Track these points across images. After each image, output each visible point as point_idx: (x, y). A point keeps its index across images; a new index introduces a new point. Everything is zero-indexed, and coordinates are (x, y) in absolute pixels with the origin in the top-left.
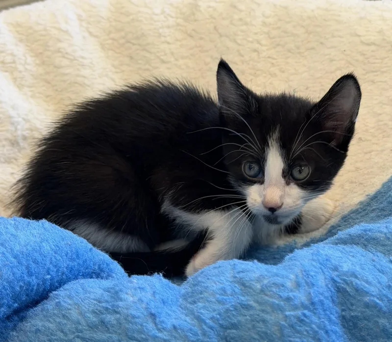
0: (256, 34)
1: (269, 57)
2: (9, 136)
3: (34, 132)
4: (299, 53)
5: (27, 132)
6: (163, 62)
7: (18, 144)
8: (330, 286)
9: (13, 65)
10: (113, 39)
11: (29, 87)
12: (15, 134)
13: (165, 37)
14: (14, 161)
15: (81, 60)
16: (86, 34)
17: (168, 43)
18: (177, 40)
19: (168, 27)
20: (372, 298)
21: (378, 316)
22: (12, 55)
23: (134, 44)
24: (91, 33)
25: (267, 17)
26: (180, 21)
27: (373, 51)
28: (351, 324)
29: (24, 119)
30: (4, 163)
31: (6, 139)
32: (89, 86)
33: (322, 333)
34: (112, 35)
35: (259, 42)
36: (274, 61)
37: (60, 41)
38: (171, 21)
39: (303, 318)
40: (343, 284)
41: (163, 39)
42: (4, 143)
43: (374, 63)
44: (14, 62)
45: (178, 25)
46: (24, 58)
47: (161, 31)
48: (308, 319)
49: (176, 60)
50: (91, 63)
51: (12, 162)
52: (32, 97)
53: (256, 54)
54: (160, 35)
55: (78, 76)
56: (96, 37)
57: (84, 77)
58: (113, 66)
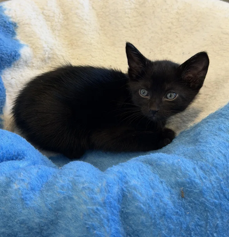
0: (172, 18)
1: (176, 32)
2: (41, 56)
3: (54, 56)
4: (192, 32)
5: (51, 55)
6: (125, 27)
7: (45, 61)
8: (119, 193)
9: (53, 18)
10: (103, 12)
11: (58, 31)
12: (44, 56)
13: (128, 14)
14: (42, 69)
15: (85, 20)
16: (91, 8)
17: (129, 18)
18: (134, 17)
19: (131, 9)
20: (140, 204)
21: (141, 214)
22: (54, 13)
23: (112, 16)
24: (93, 8)
25: (180, 10)
26: (137, 6)
27: (226, 38)
28: (126, 216)
29: (51, 49)
30: (37, 69)
31: (40, 58)
32: (86, 35)
33: (105, 220)
34: (103, 10)
35: (172, 23)
36: (178, 35)
37: (77, 8)
38: (133, 6)
39: (96, 211)
40: (127, 192)
41: (127, 15)
42: (39, 60)
43: (225, 45)
44: (54, 17)
45: (136, 8)
46: (59, 15)
47: (126, 10)
48: (99, 212)
49: (131, 27)
50: (90, 23)
51: (41, 69)
52: (59, 36)
53: (169, 30)
54: (126, 13)
55: (82, 28)
56: (96, 10)
57: (85, 30)
58: (101, 26)
